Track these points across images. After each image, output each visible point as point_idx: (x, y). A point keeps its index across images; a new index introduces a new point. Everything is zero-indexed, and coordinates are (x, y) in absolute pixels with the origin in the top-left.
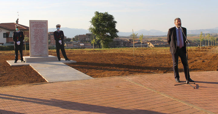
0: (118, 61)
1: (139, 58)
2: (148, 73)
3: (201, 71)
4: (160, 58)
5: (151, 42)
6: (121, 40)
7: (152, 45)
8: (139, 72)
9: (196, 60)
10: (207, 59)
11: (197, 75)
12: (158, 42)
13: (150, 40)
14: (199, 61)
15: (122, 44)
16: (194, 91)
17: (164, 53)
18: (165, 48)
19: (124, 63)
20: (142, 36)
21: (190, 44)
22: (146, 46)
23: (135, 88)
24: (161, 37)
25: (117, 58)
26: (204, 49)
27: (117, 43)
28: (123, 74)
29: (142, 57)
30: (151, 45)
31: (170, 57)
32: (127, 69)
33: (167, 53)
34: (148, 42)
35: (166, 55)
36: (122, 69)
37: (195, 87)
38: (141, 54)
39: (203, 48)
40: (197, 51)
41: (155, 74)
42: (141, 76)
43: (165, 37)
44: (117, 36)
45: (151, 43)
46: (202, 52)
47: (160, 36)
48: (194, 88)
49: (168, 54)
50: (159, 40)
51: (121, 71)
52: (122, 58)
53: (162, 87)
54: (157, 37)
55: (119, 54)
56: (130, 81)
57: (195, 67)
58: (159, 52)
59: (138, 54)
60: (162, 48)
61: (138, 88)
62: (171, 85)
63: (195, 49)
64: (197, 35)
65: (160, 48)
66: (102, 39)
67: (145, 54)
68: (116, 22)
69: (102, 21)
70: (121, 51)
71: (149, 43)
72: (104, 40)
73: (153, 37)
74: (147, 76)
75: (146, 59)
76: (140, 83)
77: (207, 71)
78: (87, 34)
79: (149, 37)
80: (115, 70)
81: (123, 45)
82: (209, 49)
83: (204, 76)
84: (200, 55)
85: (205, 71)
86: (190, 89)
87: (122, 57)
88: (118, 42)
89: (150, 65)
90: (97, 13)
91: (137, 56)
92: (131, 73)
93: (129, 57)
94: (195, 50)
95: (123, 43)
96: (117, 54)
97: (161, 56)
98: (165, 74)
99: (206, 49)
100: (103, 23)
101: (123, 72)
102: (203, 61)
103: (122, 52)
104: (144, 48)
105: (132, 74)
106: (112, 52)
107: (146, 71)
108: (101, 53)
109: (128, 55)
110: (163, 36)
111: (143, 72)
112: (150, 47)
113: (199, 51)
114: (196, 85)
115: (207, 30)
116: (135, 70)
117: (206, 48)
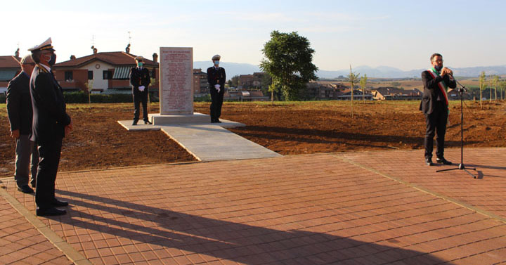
0: (323, 125)
1: (362, 120)
2: (383, 147)
3: (484, 146)
4: (403, 120)
5: (380, 90)
6: (322, 87)
7: (381, 97)
8: (365, 146)
9: (473, 127)
10: (495, 125)
11: (477, 154)
12: (393, 90)
13: (378, 86)
14: (479, 128)
15: (323, 94)
16: (475, 183)
17: (410, 112)
18: (409, 102)
19: (334, 130)
20: (366, 79)
21: (457, 96)
22: (369, 98)
23: (362, 175)
24: (399, 82)
25: (321, 120)
26: (487, 106)
27: (313, 91)
28: (336, 150)
29: (369, 118)
30: (379, 96)
31: (422, 120)
32: (343, 140)
33: (415, 112)
34: (374, 90)
35: (413, 115)
36: (333, 140)
37: (477, 176)
38: (365, 112)
39: (486, 104)
40: (474, 108)
41: (396, 151)
42: (371, 154)
43: (406, 81)
44: (315, 78)
45: (378, 94)
46: (483, 111)
47: (397, 79)
48: (475, 178)
49: (417, 114)
50: (395, 87)
51: (332, 143)
52: (331, 120)
53: (412, 174)
54: (391, 80)
55: (323, 111)
56: (350, 162)
57: (473, 139)
58: (398, 109)
59: (359, 112)
60: (403, 102)
61: (368, 174)
62: (429, 171)
63: (470, 106)
64: (470, 77)
65: (399, 102)
66: (286, 84)
67: (373, 114)
68: (313, 51)
69: (285, 48)
70: (325, 106)
71: (374, 93)
72: (289, 86)
73: (383, 80)
74: (382, 154)
75: (376, 123)
76: (370, 166)
77: (496, 146)
78: (256, 74)
79: (374, 81)
80: (319, 142)
81: (324, 96)
82: (496, 104)
83: (492, 156)
84: (480, 117)
85: (492, 146)
86: (466, 179)
87: (330, 117)
88: (314, 89)
89: (385, 133)
90: (276, 34)
91: (358, 117)
92: (351, 148)
93: (343, 118)
94: (471, 108)
95: (323, 92)
96: (319, 113)
97: (404, 118)
98: (415, 151)
99: (491, 106)
100: (289, 52)
101: (335, 145)
102: (488, 129)
103: (326, 109)
104: (368, 101)
105: (353, 149)
106: (308, 108)
107: (380, 144)
108: (289, 110)
109: (341, 115)
110: (403, 79)
111: (372, 146)
112: (376, 100)
113: (479, 108)
114: (478, 172)
115: (490, 68)
116: (358, 142)
117: (491, 104)
